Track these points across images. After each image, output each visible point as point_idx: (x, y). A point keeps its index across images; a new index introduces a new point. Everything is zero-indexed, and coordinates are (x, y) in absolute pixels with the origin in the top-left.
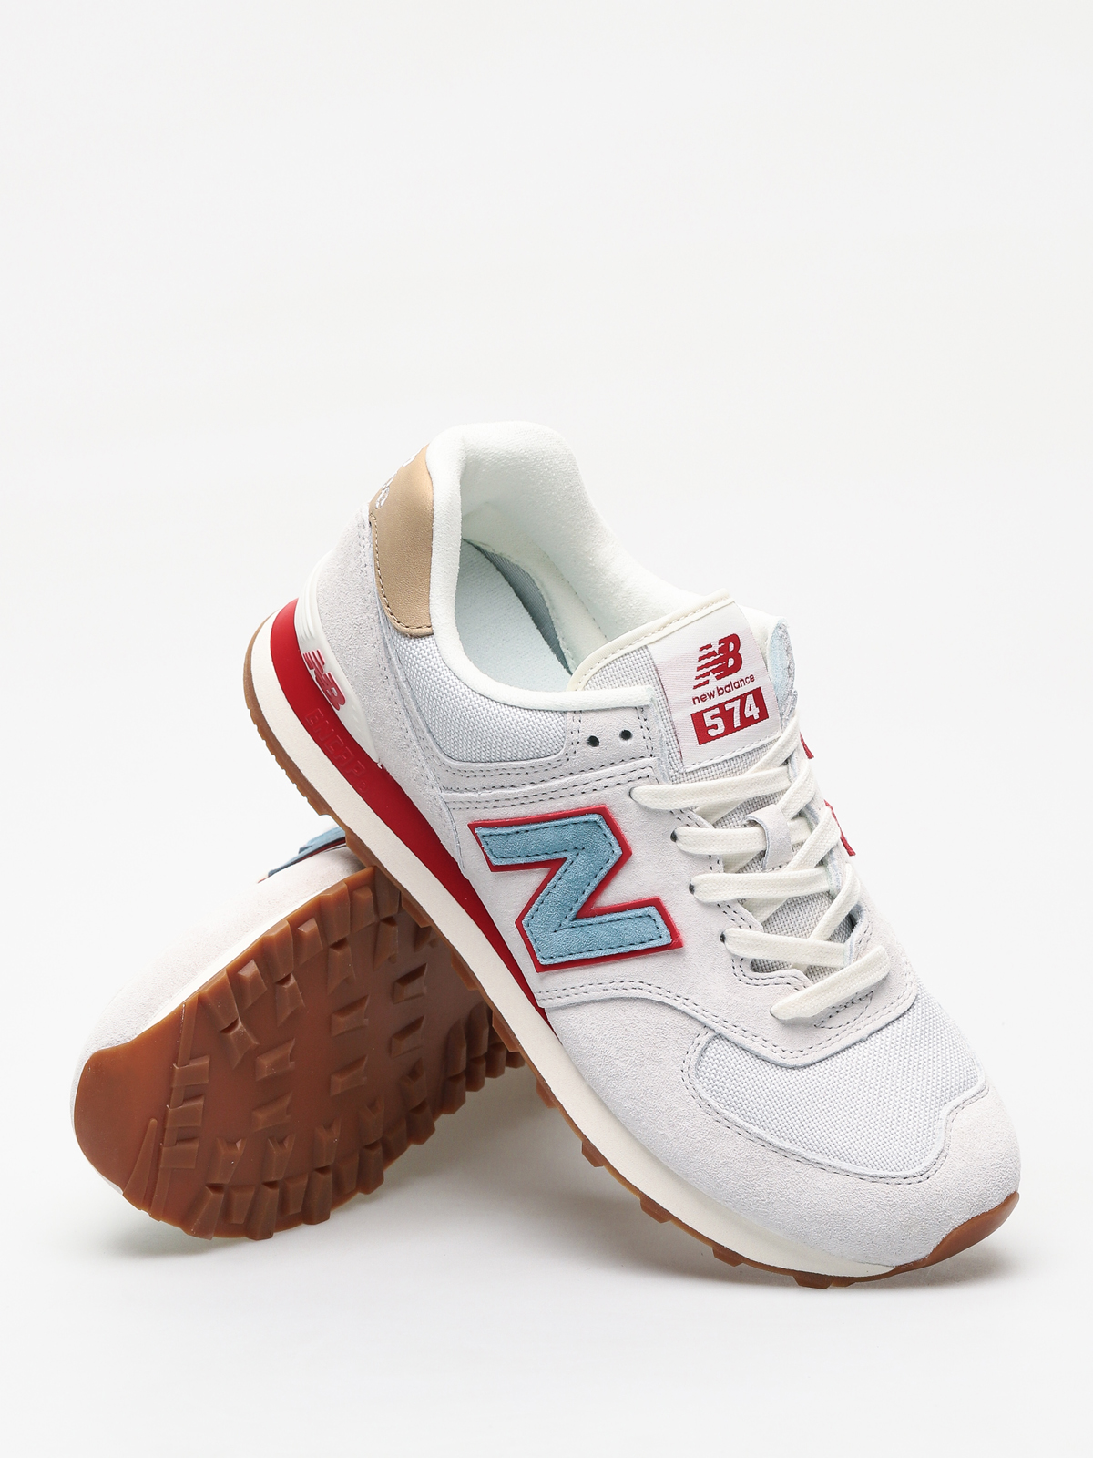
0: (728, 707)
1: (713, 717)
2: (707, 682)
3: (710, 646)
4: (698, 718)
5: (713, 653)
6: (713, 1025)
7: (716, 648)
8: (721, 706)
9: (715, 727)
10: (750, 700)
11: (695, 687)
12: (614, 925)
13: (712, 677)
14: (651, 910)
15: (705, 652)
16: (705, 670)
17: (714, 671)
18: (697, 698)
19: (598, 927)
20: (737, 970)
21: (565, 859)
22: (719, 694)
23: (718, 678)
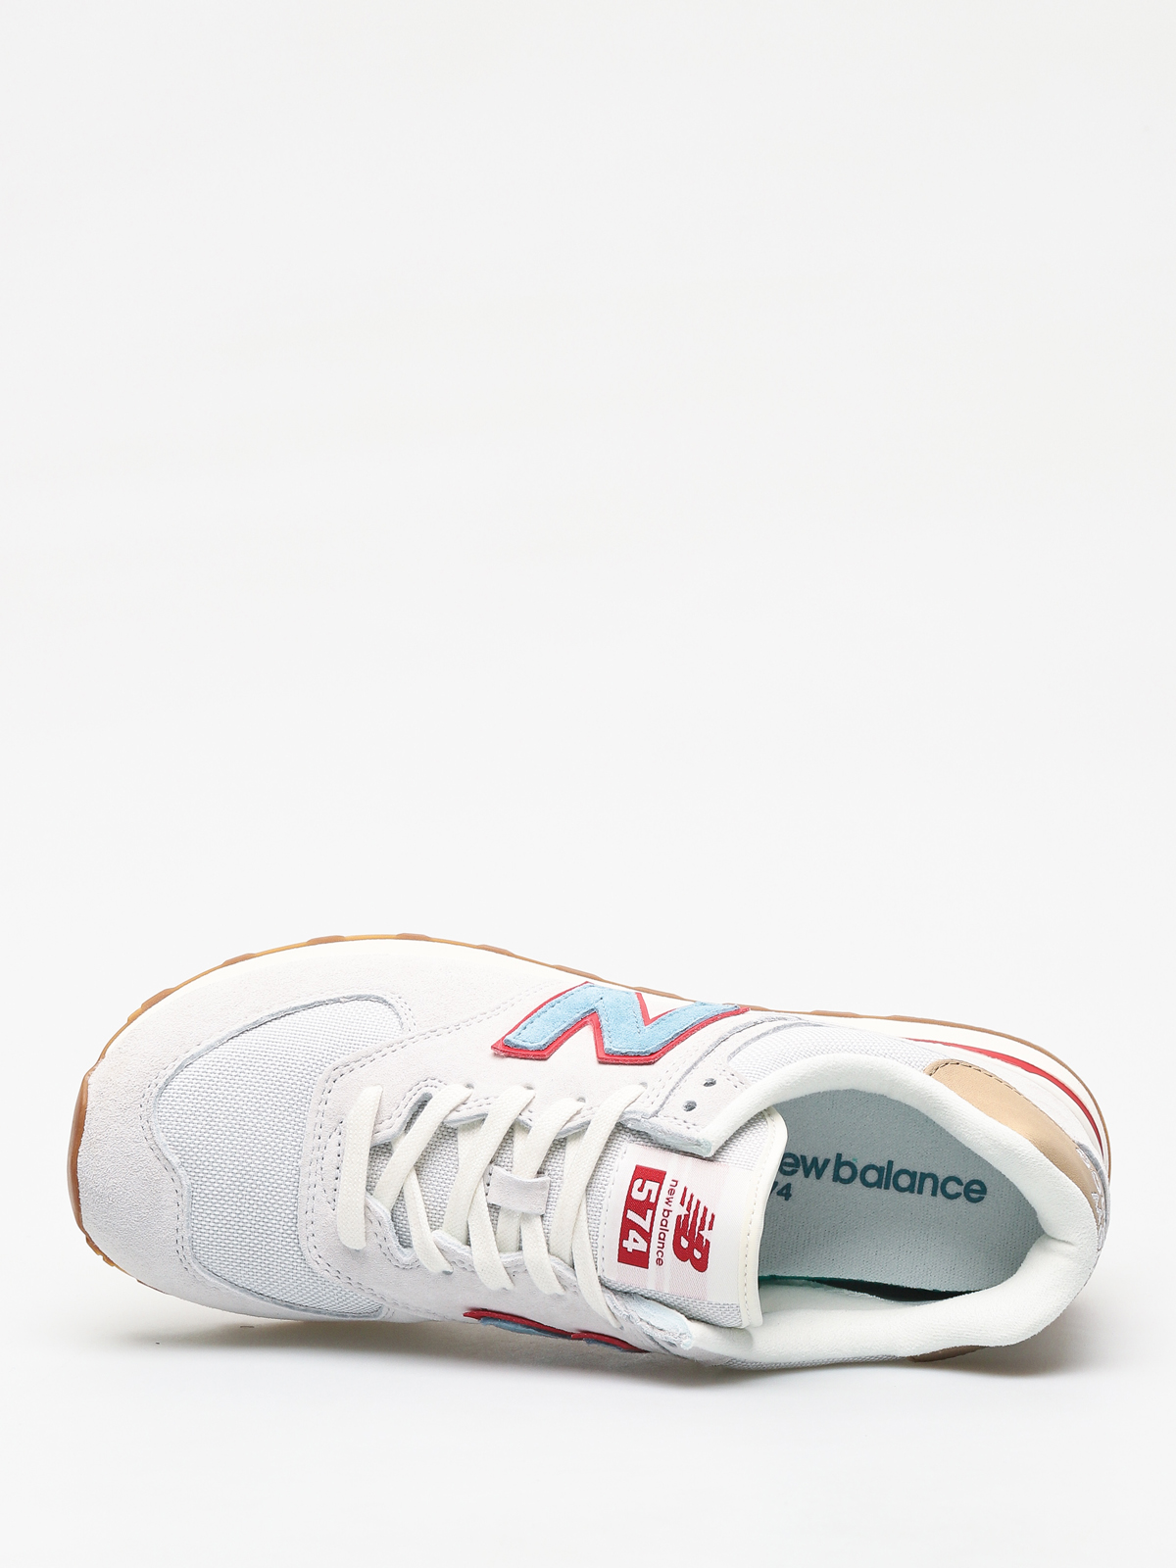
0: (649, 1213)
1: (650, 1192)
2: (682, 1204)
3: (710, 1228)
4: (658, 1176)
5: (702, 1228)
7: (705, 1233)
8: (653, 1207)
9: (641, 1190)
10: (642, 1246)
11: (685, 1189)
13: (683, 1211)
15: (708, 1219)
16: (693, 1208)
17: (687, 1216)
18: (676, 1186)
22: (665, 1210)
23: (679, 1217)
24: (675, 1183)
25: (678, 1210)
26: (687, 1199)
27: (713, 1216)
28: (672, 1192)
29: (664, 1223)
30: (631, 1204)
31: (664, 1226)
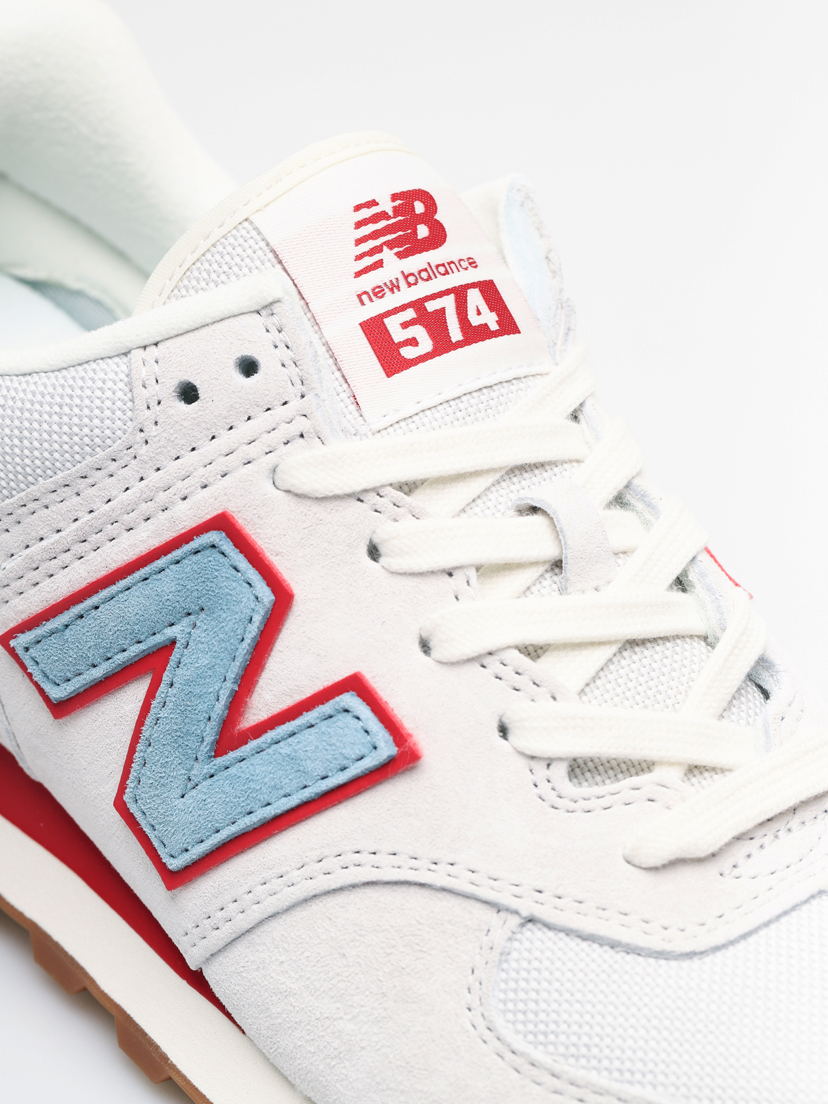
0: (431, 306)
1: (405, 325)
2: (379, 264)
3: (373, 203)
4: (375, 330)
5: (383, 215)
6: (514, 903)
7: (387, 206)
8: (418, 305)
9: (413, 342)
10: (475, 298)
11: (358, 274)
12: (283, 748)
13: (388, 255)
14: (349, 699)
15: (366, 213)
16: (372, 244)
17: (390, 245)
18: (365, 293)
19: (257, 759)
20: (545, 788)
21: (173, 642)
22: (410, 285)
23: (400, 255)
24: (364, 297)
25: (393, 266)
26: (368, 261)
27: (358, 208)
28: (378, 292)
29: (424, 275)
30: (443, 345)
31: (428, 273)
